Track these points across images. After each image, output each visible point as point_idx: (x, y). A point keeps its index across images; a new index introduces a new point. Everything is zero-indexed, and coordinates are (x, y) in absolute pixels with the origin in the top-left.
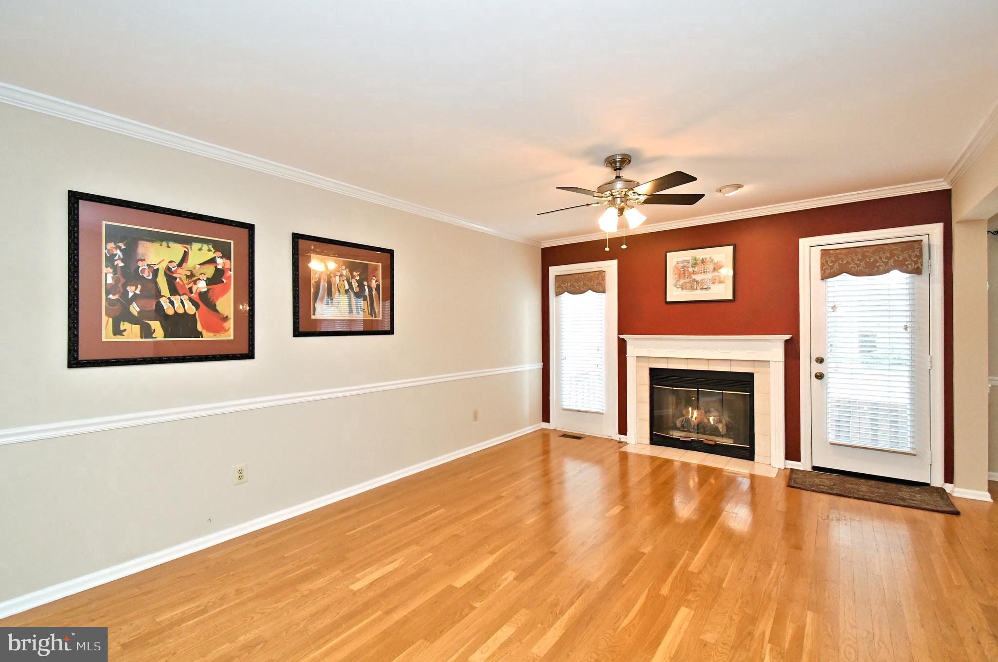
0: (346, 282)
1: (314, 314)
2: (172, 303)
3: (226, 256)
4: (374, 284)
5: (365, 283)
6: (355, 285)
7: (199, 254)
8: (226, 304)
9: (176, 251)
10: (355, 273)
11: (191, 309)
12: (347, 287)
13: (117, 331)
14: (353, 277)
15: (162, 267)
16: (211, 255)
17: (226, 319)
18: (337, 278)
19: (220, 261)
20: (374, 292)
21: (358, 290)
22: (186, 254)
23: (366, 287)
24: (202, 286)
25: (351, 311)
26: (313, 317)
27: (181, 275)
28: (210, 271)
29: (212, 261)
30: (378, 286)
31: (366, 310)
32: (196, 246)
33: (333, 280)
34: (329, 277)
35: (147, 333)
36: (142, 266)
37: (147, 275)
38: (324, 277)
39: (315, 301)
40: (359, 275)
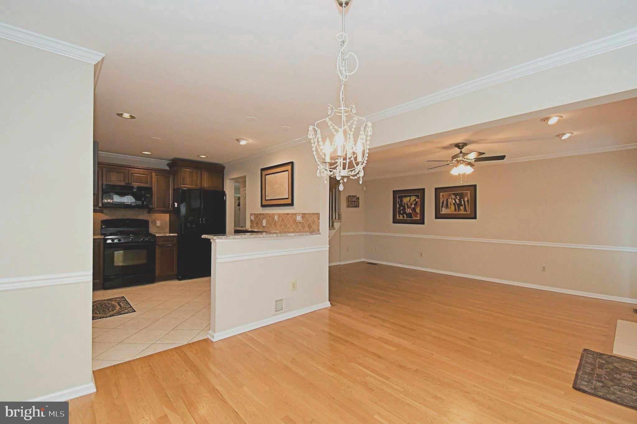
0: (453, 200)
1: (442, 212)
2: (407, 210)
3: (418, 198)
4: (466, 199)
5: (462, 200)
6: (457, 201)
7: (413, 198)
8: (418, 210)
9: (409, 198)
10: (457, 197)
11: (411, 212)
12: (454, 202)
13: (399, 217)
14: (457, 198)
15: (406, 203)
16: (415, 198)
17: (418, 214)
18: (450, 199)
19: (417, 199)
20: (466, 203)
21: (459, 202)
22: (410, 199)
23: (463, 202)
24: (413, 206)
25: (455, 210)
26: (441, 213)
27: (409, 204)
28: (415, 202)
29: (415, 200)
30: (468, 201)
31: (462, 210)
32: (412, 197)
33: (448, 200)
34: (447, 199)
35: (403, 217)
36: (403, 203)
37: (404, 205)
38: (445, 199)
39: (442, 208)
40: (459, 197)
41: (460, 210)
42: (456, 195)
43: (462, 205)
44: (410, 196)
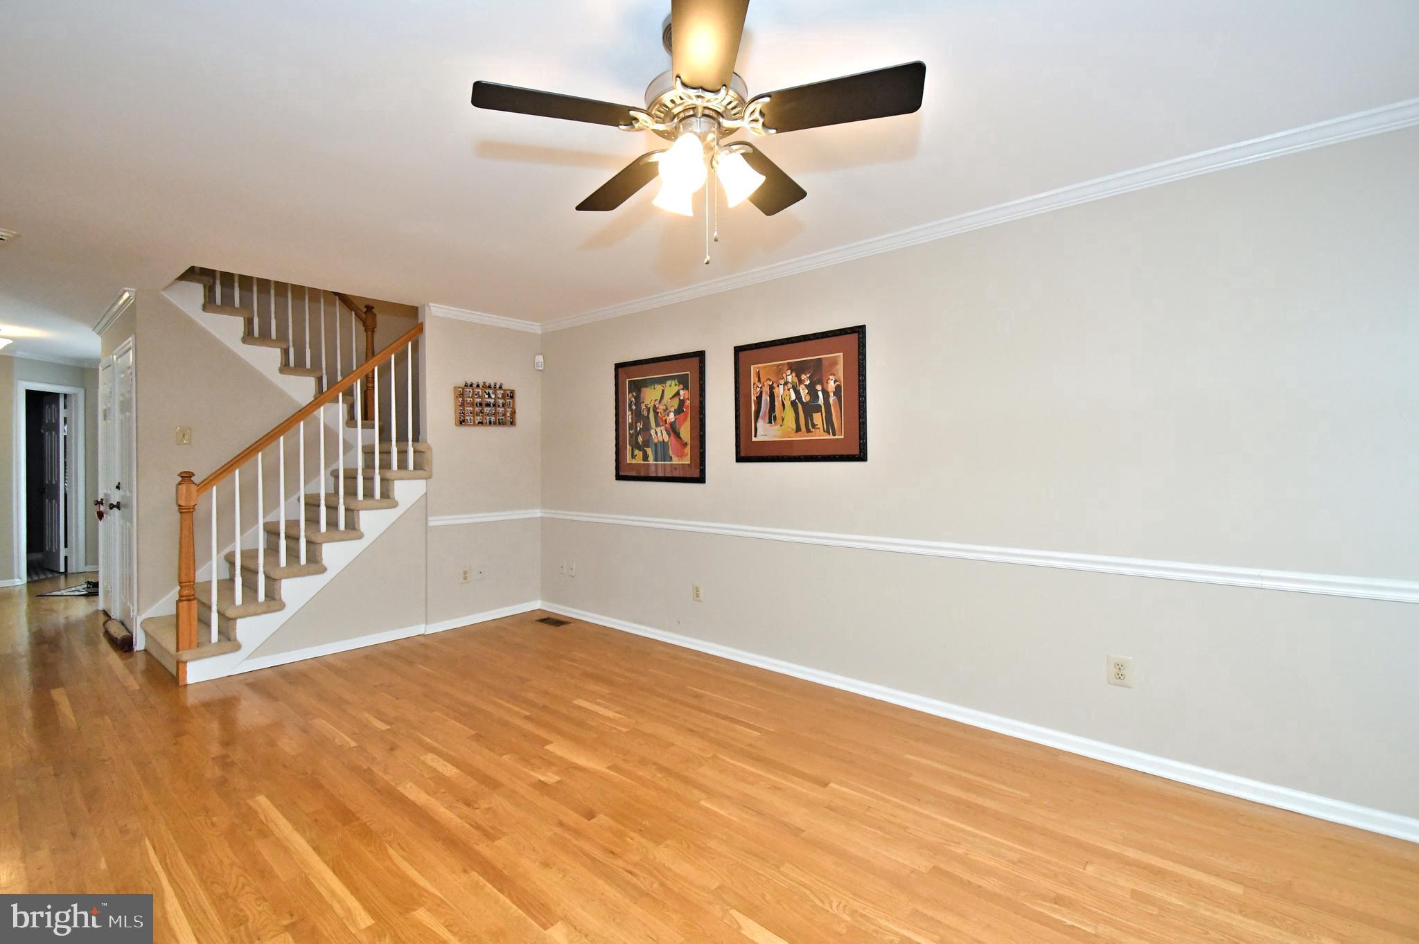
0: (792, 390)
1: (755, 436)
2: (656, 433)
3: (686, 388)
4: (831, 386)
5: (819, 387)
6: (804, 392)
7: (672, 388)
8: (685, 432)
9: (659, 388)
10: (803, 377)
11: (666, 438)
12: (793, 397)
13: (633, 457)
14: (801, 382)
15: (651, 406)
16: (675, 389)
17: (686, 444)
18: (781, 387)
19: (682, 392)
20: (832, 399)
21: (808, 398)
22: (663, 391)
23: (820, 394)
24: (672, 417)
25: (798, 429)
26: (754, 439)
27: (661, 408)
28: (676, 403)
29: (677, 394)
30: (838, 388)
31: (820, 425)
32: (669, 383)
33: (776, 391)
34: (772, 388)
35: (646, 457)
36: (643, 406)
37: (645, 414)
38: (766, 389)
39: (756, 421)
40: (809, 378)
41: (814, 426)
42: (798, 369)
43: (818, 409)
44: (662, 381)
